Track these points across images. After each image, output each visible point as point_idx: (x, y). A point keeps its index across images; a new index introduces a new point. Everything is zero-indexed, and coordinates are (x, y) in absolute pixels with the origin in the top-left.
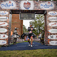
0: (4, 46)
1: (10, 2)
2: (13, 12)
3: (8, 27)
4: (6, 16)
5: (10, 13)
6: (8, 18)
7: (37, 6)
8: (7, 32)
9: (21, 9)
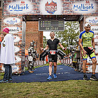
1: (22, 2)
2: (27, 18)
3: (20, 43)
4: (17, 25)
7: (67, 9)
8: (19, 52)
9: (40, 14)
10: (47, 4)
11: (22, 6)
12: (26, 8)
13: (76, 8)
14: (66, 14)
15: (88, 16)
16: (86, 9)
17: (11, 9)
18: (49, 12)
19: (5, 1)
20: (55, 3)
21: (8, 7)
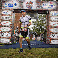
0: (8, 44)
2: (16, 11)
4: (9, 15)
5: (13, 13)
6: (11, 17)
7: (39, 6)
8: (10, 31)
9: (23, 9)
11: (13, 4)
12: (15, 5)
13: (44, 6)
14: (39, 9)
15: (51, 10)
18: (28, 8)
19: (3, 1)
20: (32, 3)
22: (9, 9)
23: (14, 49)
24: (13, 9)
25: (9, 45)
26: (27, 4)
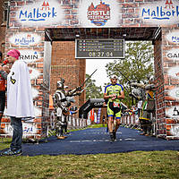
0: (31, 142)
2: (54, 35)
3: (40, 81)
4: (35, 48)
5: (47, 39)
6: (39, 55)
7: (130, 16)
8: (37, 99)
9: (79, 26)
10: (91, 8)
11: (44, 11)
12: (51, 15)
14: (128, 25)
15: (169, 29)
16: (166, 16)
17: (23, 17)
18: (95, 23)
19: (13, 3)
20: (107, 6)
21: (18, 13)
22: (32, 30)
23: (53, 157)
24: (46, 29)
25: (36, 142)
26: (89, 9)
